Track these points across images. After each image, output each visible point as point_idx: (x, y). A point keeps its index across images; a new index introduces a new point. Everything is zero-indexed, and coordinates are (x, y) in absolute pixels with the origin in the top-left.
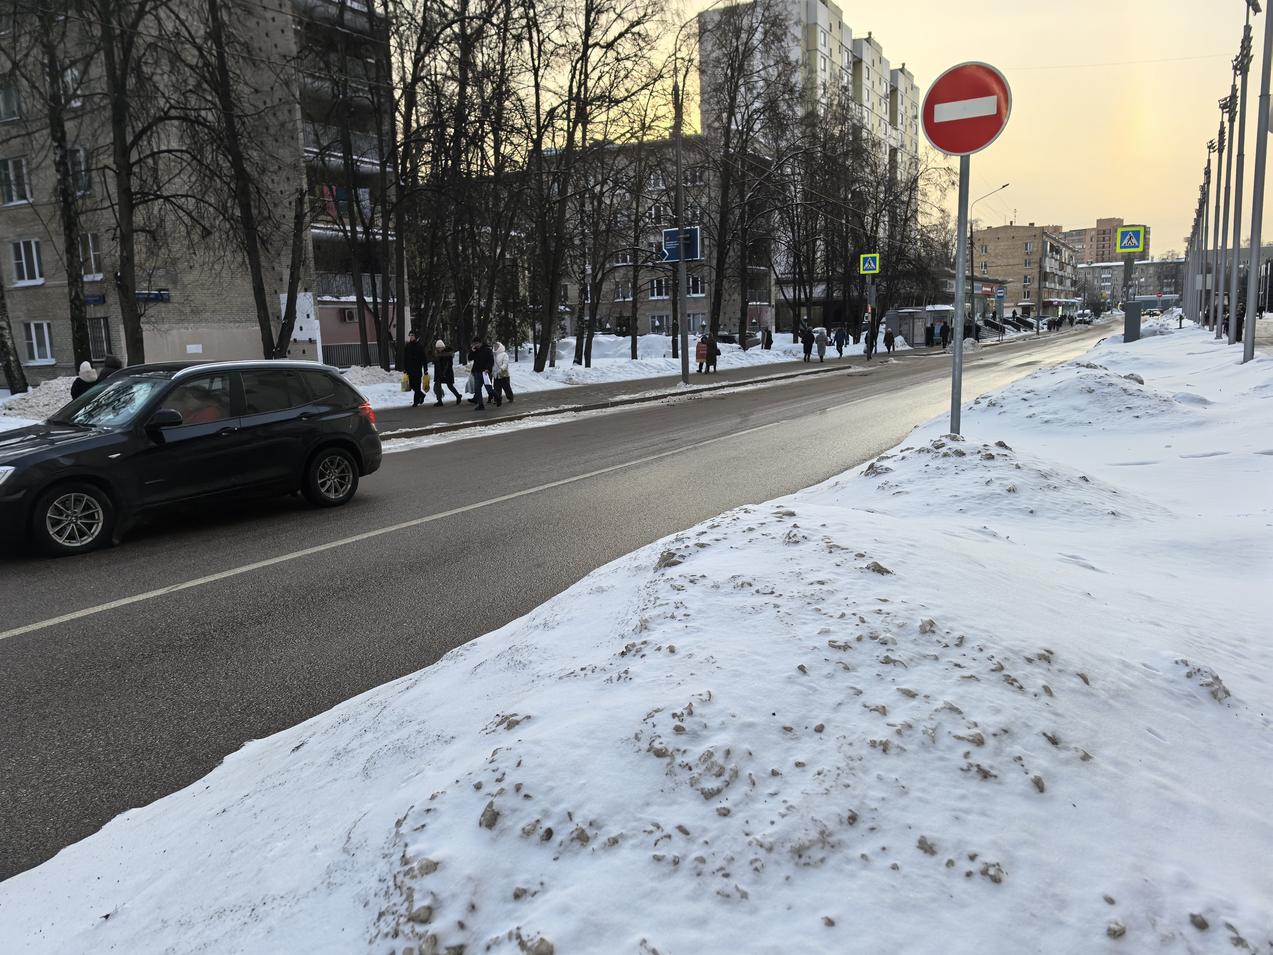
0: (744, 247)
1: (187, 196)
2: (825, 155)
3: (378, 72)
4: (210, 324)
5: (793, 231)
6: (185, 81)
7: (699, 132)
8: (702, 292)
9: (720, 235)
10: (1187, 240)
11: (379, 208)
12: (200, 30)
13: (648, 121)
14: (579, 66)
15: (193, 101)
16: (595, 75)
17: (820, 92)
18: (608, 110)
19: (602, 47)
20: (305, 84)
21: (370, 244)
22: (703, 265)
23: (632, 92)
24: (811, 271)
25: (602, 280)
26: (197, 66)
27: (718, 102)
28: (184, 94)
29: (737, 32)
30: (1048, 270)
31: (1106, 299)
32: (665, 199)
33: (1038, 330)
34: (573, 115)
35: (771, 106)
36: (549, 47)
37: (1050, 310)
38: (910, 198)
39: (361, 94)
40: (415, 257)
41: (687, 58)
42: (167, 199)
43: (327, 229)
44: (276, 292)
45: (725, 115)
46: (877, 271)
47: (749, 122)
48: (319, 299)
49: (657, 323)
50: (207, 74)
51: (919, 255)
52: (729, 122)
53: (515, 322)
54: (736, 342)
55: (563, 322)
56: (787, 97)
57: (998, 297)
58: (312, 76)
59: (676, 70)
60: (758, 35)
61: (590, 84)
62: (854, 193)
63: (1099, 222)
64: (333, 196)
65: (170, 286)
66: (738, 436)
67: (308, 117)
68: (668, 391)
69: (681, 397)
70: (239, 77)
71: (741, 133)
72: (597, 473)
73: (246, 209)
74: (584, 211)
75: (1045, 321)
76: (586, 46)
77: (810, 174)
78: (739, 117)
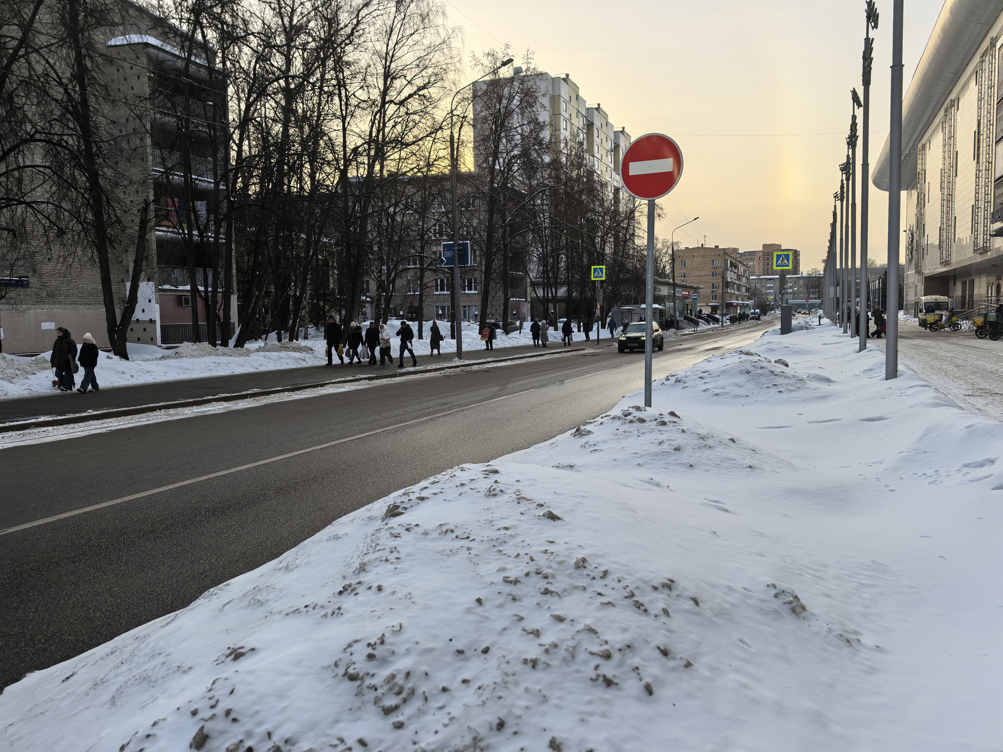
0: (505, 257)
1: (48, 203)
2: (565, 191)
3: (215, 112)
4: (63, 306)
5: (542, 247)
6: (51, 112)
7: (473, 170)
8: (475, 290)
9: (487, 248)
10: (824, 261)
11: (212, 217)
12: (66, 73)
13: (431, 160)
14: (378, 117)
15: (57, 128)
16: (390, 124)
17: (562, 145)
18: (400, 151)
19: (396, 104)
20: (155, 119)
21: (203, 245)
22: (475, 270)
23: (420, 137)
24: (556, 277)
25: (394, 279)
26: (62, 100)
27: (486, 149)
28: (49, 122)
29: (500, 99)
30: (729, 280)
31: (771, 302)
32: (444, 219)
33: (722, 323)
34: (372, 153)
35: (525, 153)
36: (353, 101)
37: (731, 309)
38: (628, 225)
39: (200, 128)
40: (244, 256)
41: (462, 115)
42: (29, 204)
43: (170, 232)
44: (123, 281)
45: (491, 159)
46: (604, 279)
47: (509, 165)
48: (160, 287)
49: (440, 312)
50: (70, 108)
51: (636, 267)
52: (494, 164)
53: (325, 308)
54: (500, 328)
55: (364, 310)
56: (536, 147)
57: (693, 299)
58: (162, 113)
59: (453, 125)
60: (516, 102)
61: (387, 130)
62: (587, 220)
63: (764, 246)
64: (175, 206)
65: (30, 274)
66: (496, 401)
67: (156, 144)
68: (446, 365)
69: (455, 370)
70: (98, 111)
71: (503, 172)
72: (381, 430)
73: (98, 214)
74: (380, 226)
75: (728, 317)
76: (384, 103)
77: (556, 204)
78: (501, 160)
